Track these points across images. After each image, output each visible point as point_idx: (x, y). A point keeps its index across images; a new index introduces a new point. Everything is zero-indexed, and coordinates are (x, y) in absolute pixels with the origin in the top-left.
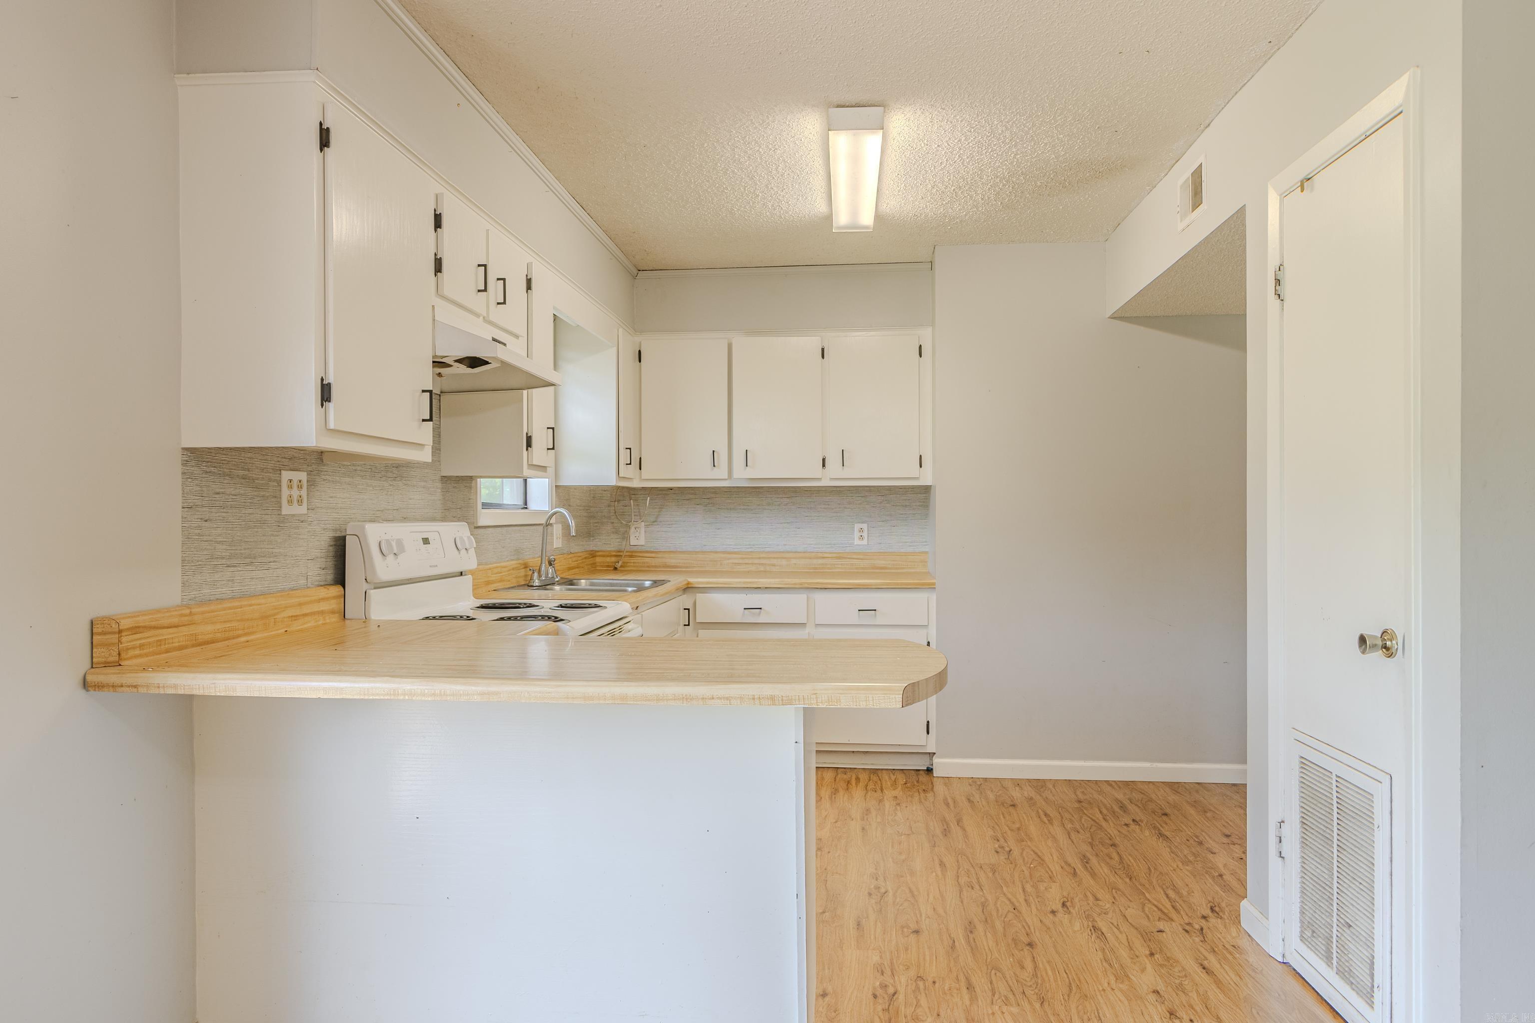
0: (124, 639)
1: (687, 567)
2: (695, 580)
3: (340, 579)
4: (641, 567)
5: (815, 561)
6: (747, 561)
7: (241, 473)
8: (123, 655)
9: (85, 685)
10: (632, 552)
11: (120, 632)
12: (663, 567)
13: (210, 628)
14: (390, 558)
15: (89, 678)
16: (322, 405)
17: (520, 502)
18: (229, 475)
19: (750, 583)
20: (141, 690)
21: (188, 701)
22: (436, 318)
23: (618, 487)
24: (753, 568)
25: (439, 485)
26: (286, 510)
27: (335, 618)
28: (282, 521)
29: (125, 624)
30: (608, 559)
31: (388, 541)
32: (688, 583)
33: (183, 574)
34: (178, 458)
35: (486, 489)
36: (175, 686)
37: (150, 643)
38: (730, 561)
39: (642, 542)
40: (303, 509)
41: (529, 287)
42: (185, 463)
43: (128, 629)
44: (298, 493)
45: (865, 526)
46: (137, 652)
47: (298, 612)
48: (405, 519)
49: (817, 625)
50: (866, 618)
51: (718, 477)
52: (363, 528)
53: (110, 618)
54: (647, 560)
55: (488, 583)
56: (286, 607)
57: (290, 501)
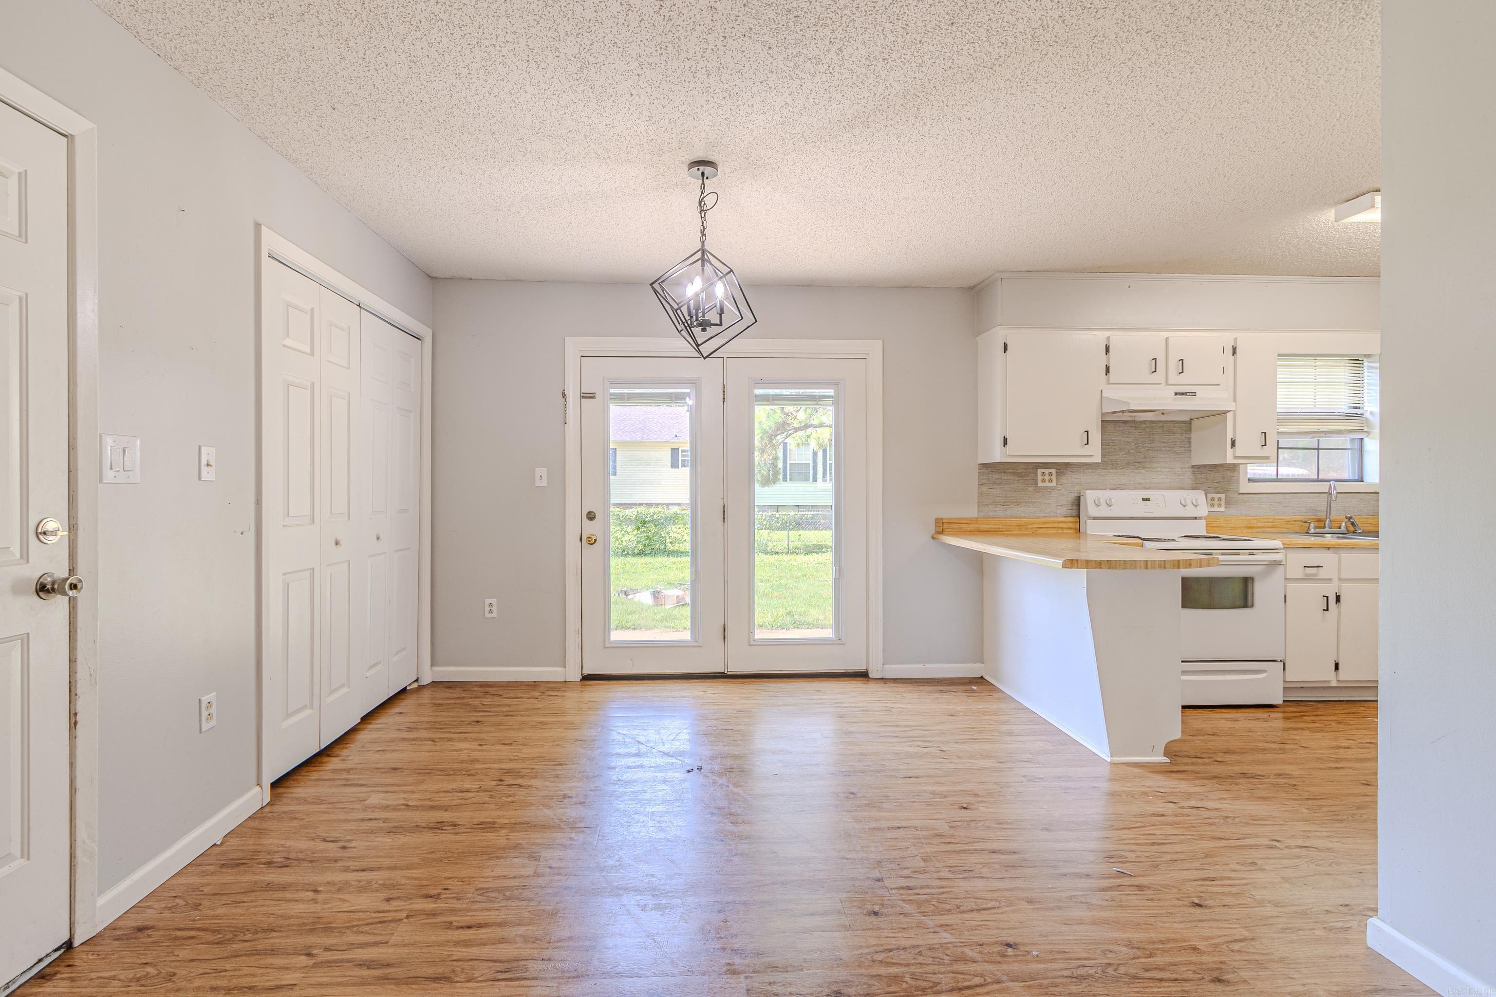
0: (946, 525)
3: (1077, 514)
7: (1012, 472)
8: (943, 530)
9: (933, 538)
11: (947, 522)
13: (986, 526)
14: (1104, 506)
15: (932, 535)
16: (1004, 446)
18: (1006, 473)
26: (1040, 484)
27: (1071, 531)
28: (1038, 490)
29: (950, 520)
33: (978, 507)
34: (977, 467)
37: (956, 528)
40: (1054, 484)
41: (1236, 351)
42: (979, 469)
44: (1049, 478)
46: (950, 530)
47: (1043, 526)
52: (1086, 493)
53: (941, 518)
56: (1034, 523)
57: (1043, 481)
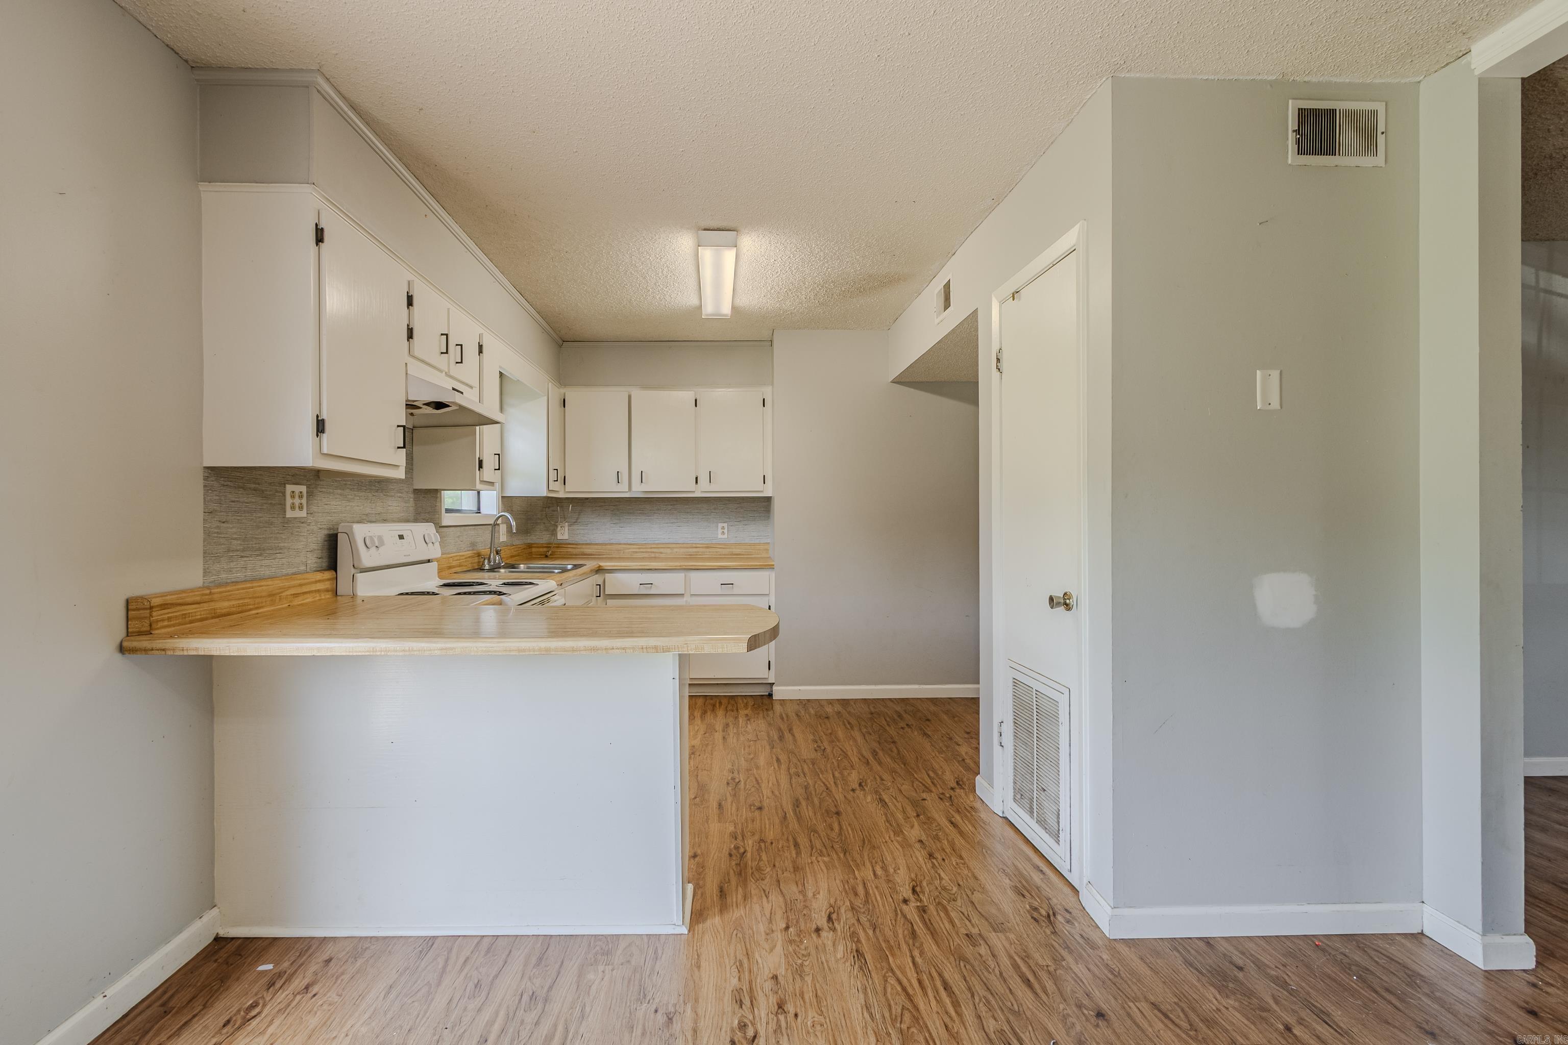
0: (154, 614)
1: (599, 555)
2: (606, 564)
3: (333, 565)
4: (565, 555)
5: (691, 550)
6: (642, 550)
7: (253, 486)
8: (154, 626)
9: (122, 649)
10: (558, 544)
11: (151, 608)
12: (582, 555)
13: (226, 604)
14: (373, 549)
15: (125, 644)
16: (317, 436)
17: (475, 509)
18: (243, 488)
19: (645, 565)
20: (169, 653)
21: (208, 660)
22: (408, 373)
23: (549, 497)
24: (646, 555)
25: (412, 496)
26: (289, 514)
27: (328, 595)
28: (287, 522)
29: (156, 602)
30: (541, 550)
31: (371, 537)
32: (600, 566)
33: (205, 562)
34: (200, 474)
35: (449, 499)
36: (197, 649)
37: (176, 617)
38: (630, 550)
39: (566, 537)
40: (303, 514)
41: (481, 351)
42: (205, 479)
43: (157, 606)
44: (299, 501)
45: (725, 525)
46: (166, 623)
47: (299, 590)
48: (385, 521)
49: (692, 595)
50: (726, 590)
51: (621, 491)
52: (351, 528)
53: (142, 598)
54: (570, 550)
55: (450, 568)
56: (289, 588)
57: (293, 507)
